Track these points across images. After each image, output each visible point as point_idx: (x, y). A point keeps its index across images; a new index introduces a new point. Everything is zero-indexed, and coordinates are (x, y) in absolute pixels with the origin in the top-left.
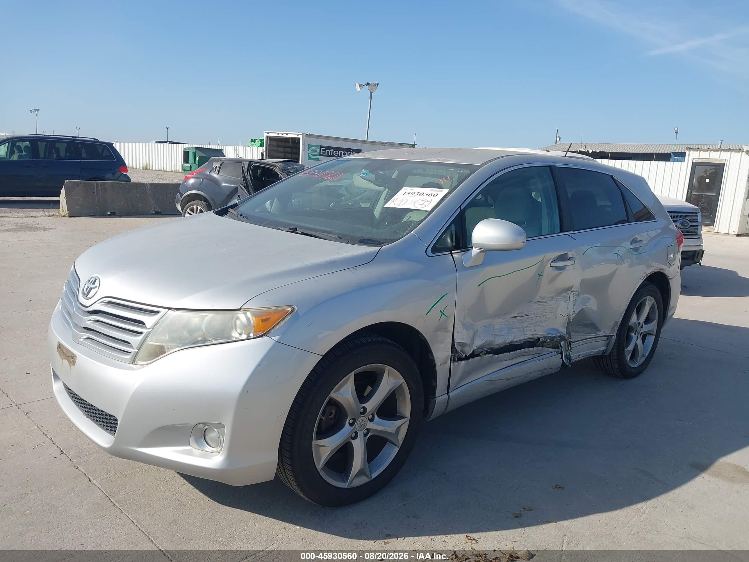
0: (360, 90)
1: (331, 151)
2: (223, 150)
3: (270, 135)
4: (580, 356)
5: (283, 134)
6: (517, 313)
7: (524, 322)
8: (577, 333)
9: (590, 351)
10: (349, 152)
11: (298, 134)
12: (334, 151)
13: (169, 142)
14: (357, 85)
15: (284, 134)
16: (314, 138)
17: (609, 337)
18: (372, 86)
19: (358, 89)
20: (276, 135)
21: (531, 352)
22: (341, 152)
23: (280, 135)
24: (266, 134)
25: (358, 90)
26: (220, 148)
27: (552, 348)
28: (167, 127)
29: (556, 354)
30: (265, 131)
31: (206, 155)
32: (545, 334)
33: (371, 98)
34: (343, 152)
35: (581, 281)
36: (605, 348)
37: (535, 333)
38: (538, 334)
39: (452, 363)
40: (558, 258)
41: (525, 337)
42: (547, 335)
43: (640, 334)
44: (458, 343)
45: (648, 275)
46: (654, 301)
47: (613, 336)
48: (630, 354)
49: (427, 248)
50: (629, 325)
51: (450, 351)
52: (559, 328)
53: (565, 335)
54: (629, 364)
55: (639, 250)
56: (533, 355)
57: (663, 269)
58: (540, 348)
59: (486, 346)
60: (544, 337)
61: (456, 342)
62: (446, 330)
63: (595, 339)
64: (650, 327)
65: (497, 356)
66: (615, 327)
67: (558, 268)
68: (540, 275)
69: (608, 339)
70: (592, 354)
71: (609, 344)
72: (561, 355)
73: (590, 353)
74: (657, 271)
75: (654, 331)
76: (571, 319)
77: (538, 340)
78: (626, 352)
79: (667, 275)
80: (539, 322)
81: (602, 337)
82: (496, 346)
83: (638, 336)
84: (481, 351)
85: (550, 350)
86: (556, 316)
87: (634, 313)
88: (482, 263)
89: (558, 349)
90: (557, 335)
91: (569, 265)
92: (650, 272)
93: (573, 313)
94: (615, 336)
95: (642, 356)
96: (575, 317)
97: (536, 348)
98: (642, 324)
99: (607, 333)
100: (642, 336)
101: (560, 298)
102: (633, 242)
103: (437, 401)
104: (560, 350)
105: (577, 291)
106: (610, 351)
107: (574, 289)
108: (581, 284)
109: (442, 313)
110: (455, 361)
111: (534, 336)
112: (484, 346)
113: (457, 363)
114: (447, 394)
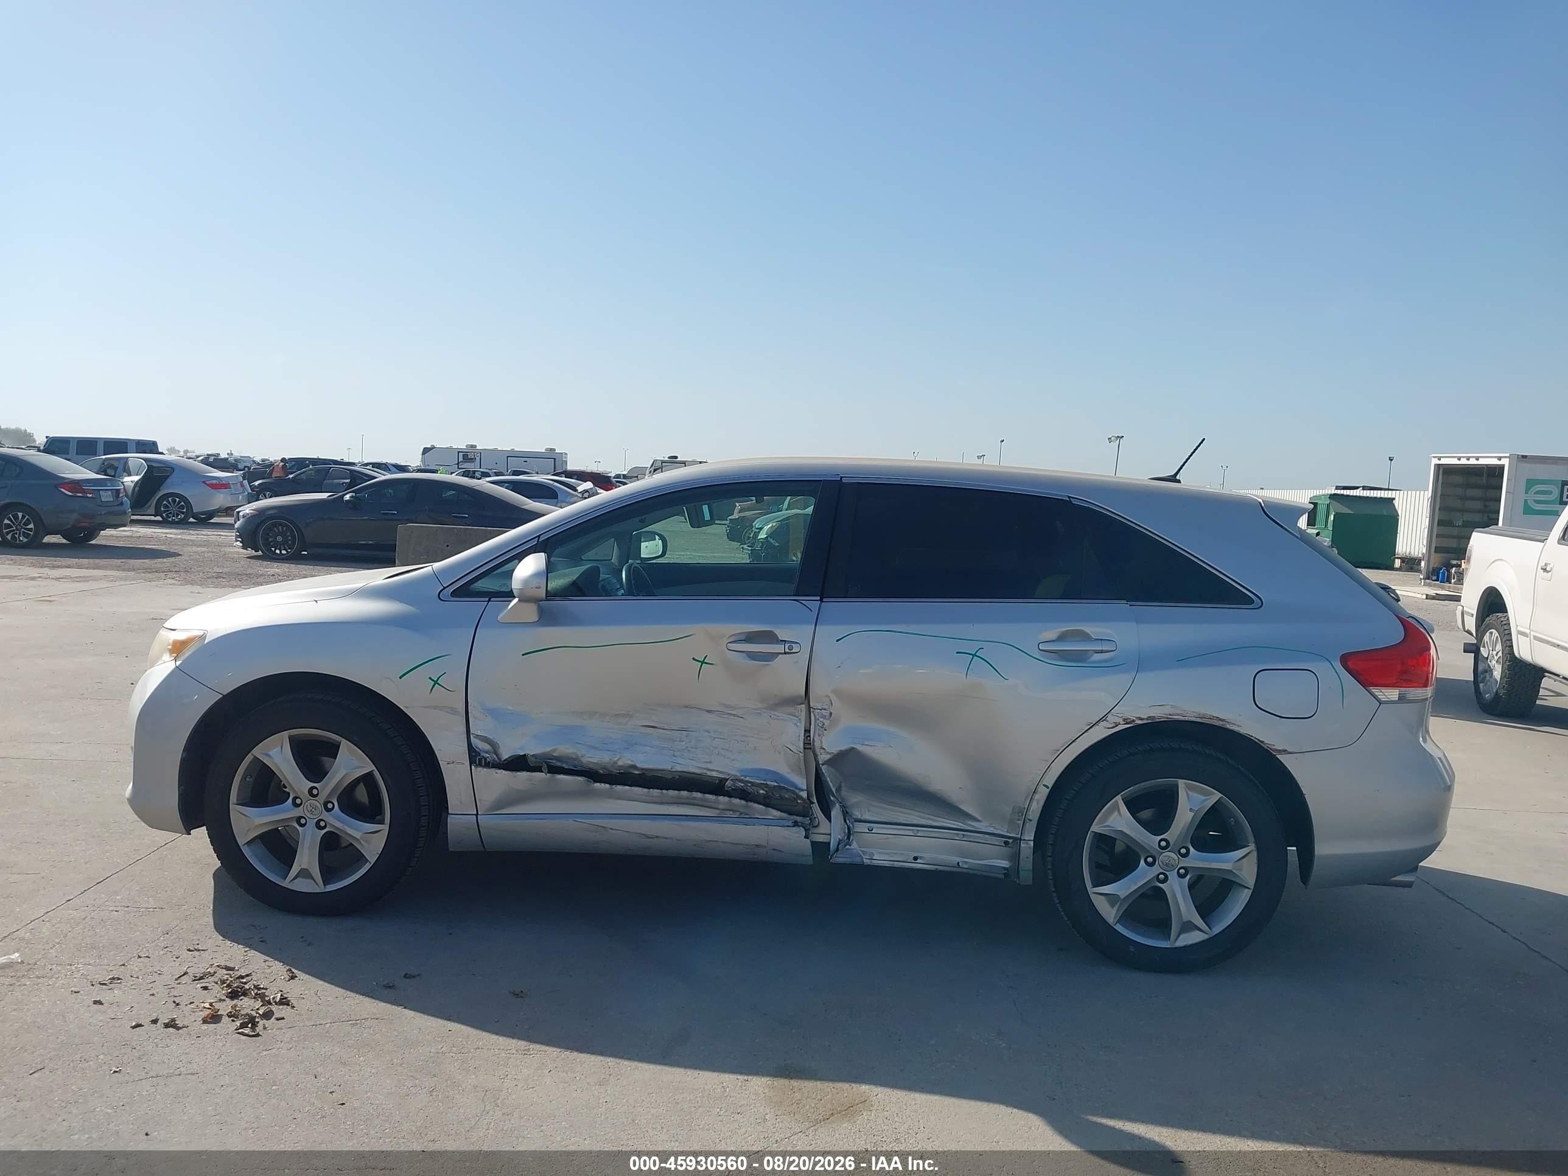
2: (1394, 499)
3: (1444, 461)
4: (920, 862)
5: (1468, 459)
6: (657, 722)
7: (676, 741)
8: (893, 806)
9: (959, 859)
11: (1498, 457)
13: (1361, 488)
16: (1544, 463)
17: (1010, 841)
20: (1455, 461)
21: (710, 802)
23: (1464, 461)
24: (1435, 461)
26: (1390, 496)
27: (781, 812)
28: (1390, 458)
29: (792, 824)
30: (1433, 455)
31: (1352, 510)
32: (738, 775)
35: (834, 691)
36: (1005, 864)
37: (710, 766)
38: (717, 771)
39: (473, 767)
40: (750, 638)
41: (676, 768)
42: (743, 778)
43: (1177, 869)
44: (477, 736)
45: (1134, 721)
46: (1217, 795)
47: (1021, 840)
48: (1119, 904)
49: (444, 588)
50: (1093, 830)
51: (466, 745)
52: (788, 773)
53: (796, 788)
54: (1119, 928)
55: (1089, 658)
56: (723, 810)
57: (1223, 720)
58: (736, 801)
59: (558, 759)
60: (741, 781)
61: (472, 734)
62: (453, 711)
63: (963, 835)
64: (1224, 862)
65: (607, 786)
66: (1019, 820)
67: (752, 656)
68: (703, 662)
69: (1006, 843)
70: (966, 866)
71: (1015, 857)
72: (806, 830)
73: (958, 863)
74: (1186, 719)
75: (1240, 876)
76: (820, 763)
77: (723, 781)
78: (1094, 895)
79: (1253, 738)
80: (724, 749)
81: (987, 836)
82: (591, 766)
83: (1164, 871)
84: (544, 763)
85: (776, 813)
86: (777, 749)
87: (1116, 807)
88: (537, 619)
89: (801, 818)
90: (768, 783)
91: (782, 653)
92: (1146, 717)
93: (822, 751)
94: (1029, 842)
95: (1188, 927)
96: (830, 759)
97: (727, 799)
98: (1174, 844)
99: (1000, 830)
100: (1188, 877)
101: (779, 715)
102: (1061, 638)
103: (450, 819)
104: (807, 821)
105: (825, 709)
106: (1026, 875)
107: (817, 704)
108: (833, 698)
109: (436, 682)
110: (480, 765)
111: (705, 771)
112: (553, 757)
113: (485, 770)
114: (475, 817)
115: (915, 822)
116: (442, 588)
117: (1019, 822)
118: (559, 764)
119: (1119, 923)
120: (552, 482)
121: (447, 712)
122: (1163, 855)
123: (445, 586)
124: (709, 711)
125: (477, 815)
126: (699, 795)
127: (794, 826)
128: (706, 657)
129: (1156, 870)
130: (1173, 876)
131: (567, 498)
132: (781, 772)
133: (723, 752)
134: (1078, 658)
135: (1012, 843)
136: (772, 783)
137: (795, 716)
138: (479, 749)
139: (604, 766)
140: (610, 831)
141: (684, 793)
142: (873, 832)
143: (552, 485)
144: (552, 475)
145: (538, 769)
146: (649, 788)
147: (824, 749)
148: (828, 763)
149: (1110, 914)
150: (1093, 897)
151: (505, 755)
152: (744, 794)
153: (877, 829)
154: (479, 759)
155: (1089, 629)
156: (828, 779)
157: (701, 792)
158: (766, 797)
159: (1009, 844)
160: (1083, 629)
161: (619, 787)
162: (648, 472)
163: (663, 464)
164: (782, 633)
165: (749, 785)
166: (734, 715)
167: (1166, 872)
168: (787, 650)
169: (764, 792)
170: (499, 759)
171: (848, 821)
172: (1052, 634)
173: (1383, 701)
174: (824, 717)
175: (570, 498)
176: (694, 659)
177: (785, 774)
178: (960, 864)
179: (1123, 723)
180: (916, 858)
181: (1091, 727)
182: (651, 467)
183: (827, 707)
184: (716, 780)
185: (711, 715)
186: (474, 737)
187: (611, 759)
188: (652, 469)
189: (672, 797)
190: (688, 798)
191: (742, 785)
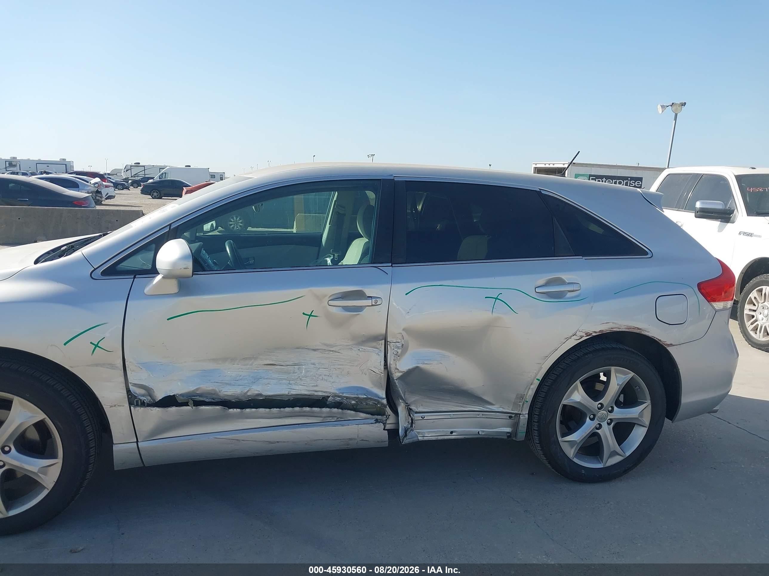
0: (662, 112)
1: (603, 180)
4: (454, 434)
5: (549, 165)
6: (275, 361)
7: (291, 373)
8: (438, 401)
9: (479, 430)
10: (626, 180)
11: (564, 164)
12: (606, 180)
14: (659, 107)
15: (546, 165)
16: (582, 166)
17: (513, 415)
18: (677, 106)
19: (660, 110)
20: (543, 166)
21: (316, 413)
22: (616, 180)
24: (534, 166)
25: (660, 112)
27: (367, 414)
29: (374, 422)
30: (533, 163)
32: (337, 392)
33: (675, 119)
34: (618, 181)
35: (404, 330)
36: (509, 430)
37: (316, 388)
38: (322, 391)
39: (132, 408)
40: (345, 296)
41: (292, 392)
42: (341, 394)
43: (607, 420)
44: (135, 385)
45: (591, 334)
46: (632, 374)
47: (520, 414)
48: (576, 446)
49: (95, 269)
50: (563, 403)
51: (125, 392)
52: (372, 388)
53: (379, 398)
54: (576, 460)
55: (565, 296)
56: (325, 417)
57: (639, 329)
58: (335, 410)
59: (200, 395)
60: (339, 397)
61: (131, 383)
62: (112, 366)
63: (482, 414)
64: (632, 413)
65: (239, 410)
66: (520, 402)
67: (346, 309)
68: (310, 316)
69: (510, 417)
70: (483, 434)
71: (516, 426)
72: (384, 424)
73: (479, 432)
74: (621, 330)
75: (642, 420)
76: (395, 379)
77: (325, 398)
78: (562, 443)
79: (655, 339)
80: (326, 376)
81: (498, 414)
82: (226, 398)
83: (600, 423)
84: (190, 400)
85: (363, 415)
86: (364, 372)
87: (576, 388)
88: (177, 292)
89: (380, 416)
90: (360, 396)
91: (370, 306)
92: (598, 331)
93: (396, 370)
94: (525, 415)
95: (614, 453)
96: (401, 376)
97: (328, 409)
98: (606, 406)
99: (507, 409)
100: (612, 424)
101: (366, 348)
102: (548, 283)
103: (115, 448)
104: (384, 418)
105: (399, 342)
106: (521, 435)
107: (392, 340)
108: (404, 334)
109: (97, 346)
110: (137, 405)
111: (313, 393)
112: (196, 394)
113: (142, 409)
114: (135, 444)
115: (453, 409)
116: (94, 269)
117: (520, 403)
118: (201, 399)
119: (576, 458)
120: (75, 178)
121: (107, 368)
122: (600, 412)
123: (95, 267)
124: (315, 350)
125: (137, 442)
126: (308, 409)
127: (376, 423)
128: (312, 311)
129: (595, 423)
130: (604, 424)
131: (84, 187)
132: (367, 387)
133: (325, 378)
134: (558, 296)
135: (514, 417)
136: (362, 396)
137: (377, 349)
138: (136, 394)
139: (236, 397)
140: (243, 442)
141: (297, 409)
142: (424, 419)
143: (75, 180)
144: (68, 174)
145: (186, 404)
146: (270, 408)
147: (398, 369)
148: (399, 378)
149: (570, 452)
150: (562, 444)
151: (159, 396)
152: (338, 405)
153: (427, 416)
154: (136, 401)
155: (566, 277)
156: (400, 389)
157: (309, 407)
158: (356, 404)
159: (512, 417)
160: (560, 276)
161: (248, 410)
162: (123, 171)
163: (132, 167)
164: (369, 291)
165: (345, 398)
166: (333, 351)
167: (601, 423)
168: (373, 304)
169: (355, 402)
170: (154, 400)
171: (411, 415)
172: (542, 282)
173: (718, 310)
174: (398, 348)
175: (87, 187)
176: (304, 314)
177: (370, 389)
178: (480, 433)
179: (585, 336)
180: (452, 432)
181: (567, 340)
182: (124, 169)
183: (399, 341)
184: (321, 397)
185: (316, 353)
186: (132, 385)
187: (242, 391)
188: (125, 170)
189: (288, 412)
190: (300, 412)
191: (340, 399)
